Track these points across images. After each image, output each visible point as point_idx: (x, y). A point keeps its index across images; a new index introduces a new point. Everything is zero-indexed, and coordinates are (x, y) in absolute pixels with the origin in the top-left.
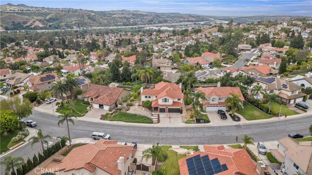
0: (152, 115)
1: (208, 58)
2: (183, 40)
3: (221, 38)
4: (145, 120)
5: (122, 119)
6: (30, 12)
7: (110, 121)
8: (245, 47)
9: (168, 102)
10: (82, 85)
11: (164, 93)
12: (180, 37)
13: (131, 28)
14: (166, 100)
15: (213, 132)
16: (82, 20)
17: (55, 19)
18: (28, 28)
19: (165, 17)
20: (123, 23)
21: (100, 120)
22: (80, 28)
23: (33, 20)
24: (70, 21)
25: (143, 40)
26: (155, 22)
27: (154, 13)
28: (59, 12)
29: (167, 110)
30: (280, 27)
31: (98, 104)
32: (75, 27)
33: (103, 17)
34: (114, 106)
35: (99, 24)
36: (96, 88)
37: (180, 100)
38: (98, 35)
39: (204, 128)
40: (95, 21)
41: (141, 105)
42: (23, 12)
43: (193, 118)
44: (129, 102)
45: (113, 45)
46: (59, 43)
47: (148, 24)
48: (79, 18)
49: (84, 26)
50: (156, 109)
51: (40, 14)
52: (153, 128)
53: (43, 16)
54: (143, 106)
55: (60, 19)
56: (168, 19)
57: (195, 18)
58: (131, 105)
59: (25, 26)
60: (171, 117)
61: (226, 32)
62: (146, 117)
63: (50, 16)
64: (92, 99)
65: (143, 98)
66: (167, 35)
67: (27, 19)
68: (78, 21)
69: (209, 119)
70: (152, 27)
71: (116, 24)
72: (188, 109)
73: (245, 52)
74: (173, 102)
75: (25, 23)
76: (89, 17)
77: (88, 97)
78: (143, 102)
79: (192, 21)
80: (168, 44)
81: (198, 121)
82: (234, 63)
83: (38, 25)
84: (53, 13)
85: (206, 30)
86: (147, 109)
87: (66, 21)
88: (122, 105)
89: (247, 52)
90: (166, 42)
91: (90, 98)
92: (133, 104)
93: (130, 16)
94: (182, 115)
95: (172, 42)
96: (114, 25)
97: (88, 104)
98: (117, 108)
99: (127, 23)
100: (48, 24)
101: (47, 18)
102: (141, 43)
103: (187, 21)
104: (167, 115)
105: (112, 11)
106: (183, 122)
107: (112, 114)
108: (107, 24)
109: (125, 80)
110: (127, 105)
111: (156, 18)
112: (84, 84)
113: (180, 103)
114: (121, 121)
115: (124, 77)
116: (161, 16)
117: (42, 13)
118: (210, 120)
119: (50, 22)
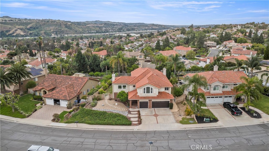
0: (129, 112)
1: (180, 52)
2: (150, 41)
3: (185, 39)
4: (119, 121)
5: (85, 120)
6: (13, 22)
7: (66, 123)
8: (211, 44)
9: (152, 92)
10: (37, 76)
11: (145, 80)
12: (147, 39)
13: (103, 35)
14: (148, 90)
15: (230, 137)
16: (60, 28)
17: (35, 28)
18: (11, 36)
19: (132, 26)
20: (96, 31)
21: (51, 122)
22: (57, 36)
23: (15, 29)
24: (49, 29)
25: (114, 42)
26: (124, 30)
27: (123, 23)
28: (39, 22)
29: (150, 104)
30: (235, 29)
31: (53, 99)
32: (53, 35)
33: (78, 26)
34: (75, 101)
35: (75, 31)
36: (53, 78)
37: (168, 90)
38: (74, 40)
39: (214, 131)
40: (71, 29)
41: (113, 98)
42: (6, 22)
43: (191, 115)
44: (96, 95)
45: (86, 46)
46: (35, 46)
47: (118, 32)
48: (57, 27)
49: (61, 33)
50: (135, 103)
51: (22, 24)
52: (133, 133)
53: (24, 26)
54: (116, 100)
55: (40, 28)
56: (135, 28)
57: (158, 27)
58: (99, 99)
59: (7, 34)
60: (158, 114)
61: (189, 33)
62: (120, 115)
63: (31, 25)
64: (45, 93)
65: (115, 89)
66: (136, 38)
67: (10, 28)
68: (56, 29)
69: (214, 116)
70: (122, 34)
71: (90, 31)
72: (179, 102)
73: (211, 48)
74: (159, 92)
75: (7, 31)
76: (66, 26)
77: (40, 90)
78: (115, 94)
79: (156, 29)
80: (137, 45)
81: (200, 119)
82: (206, 56)
83: (20, 33)
84: (34, 23)
85: (170, 33)
86: (122, 104)
87: (45, 29)
88: (86, 99)
89: (213, 48)
90: (135, 43)
91: (42, 91)
92: (102, 98)
93: (102, 26)
94: (173, 110)
95: (140, 43)
96: (88, 32)
97: (40, 99)
98: (79, 104)
99: (100, 31)
100: (28, 32)
101: (28, 27)
102: (112, 44)
103: (151, 29)
104: (152, 112)
105: (86, 21)
106: (177, 122)
107: (70, 112)
108: (82, 31)
109: (93, 70)
110: (93, 99)
111: (125, 27)
112: (40, 75)
113: (169, 94)
114: (82, 122)
115: (92, 67)
116: (129, 25)
117: (24, 23)
118: (216, 118)
119: (31, 31)
